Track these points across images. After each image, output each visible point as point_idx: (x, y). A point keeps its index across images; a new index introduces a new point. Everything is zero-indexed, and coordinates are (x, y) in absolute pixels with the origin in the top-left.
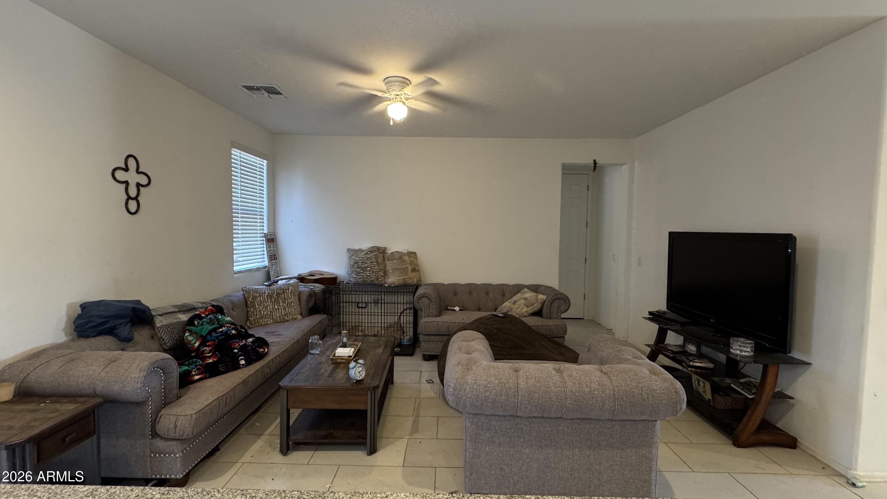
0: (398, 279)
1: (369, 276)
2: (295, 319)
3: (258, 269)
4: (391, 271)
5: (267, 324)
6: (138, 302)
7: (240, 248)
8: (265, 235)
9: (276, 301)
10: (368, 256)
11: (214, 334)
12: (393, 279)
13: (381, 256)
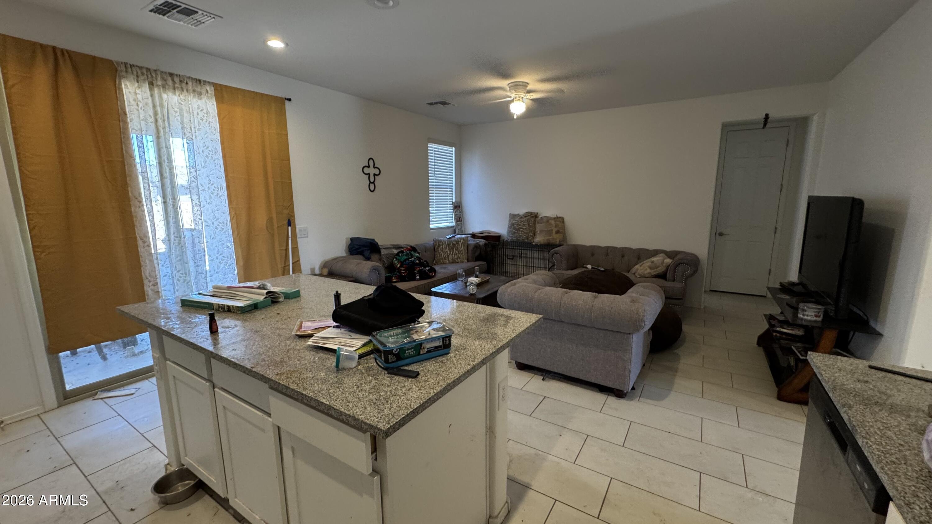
0: (543, 239)
1: (521, 236)
2: (463, 262)
3: (448, 228)
4: (539, 232)
5: (445, 263)
6: (373, 240)
7: (434, 212)
8: (453, 203)
9: (452, 249)
10: (522, 220)
11: (407, 262)
12: (539, 239)
13: (532, 220)
